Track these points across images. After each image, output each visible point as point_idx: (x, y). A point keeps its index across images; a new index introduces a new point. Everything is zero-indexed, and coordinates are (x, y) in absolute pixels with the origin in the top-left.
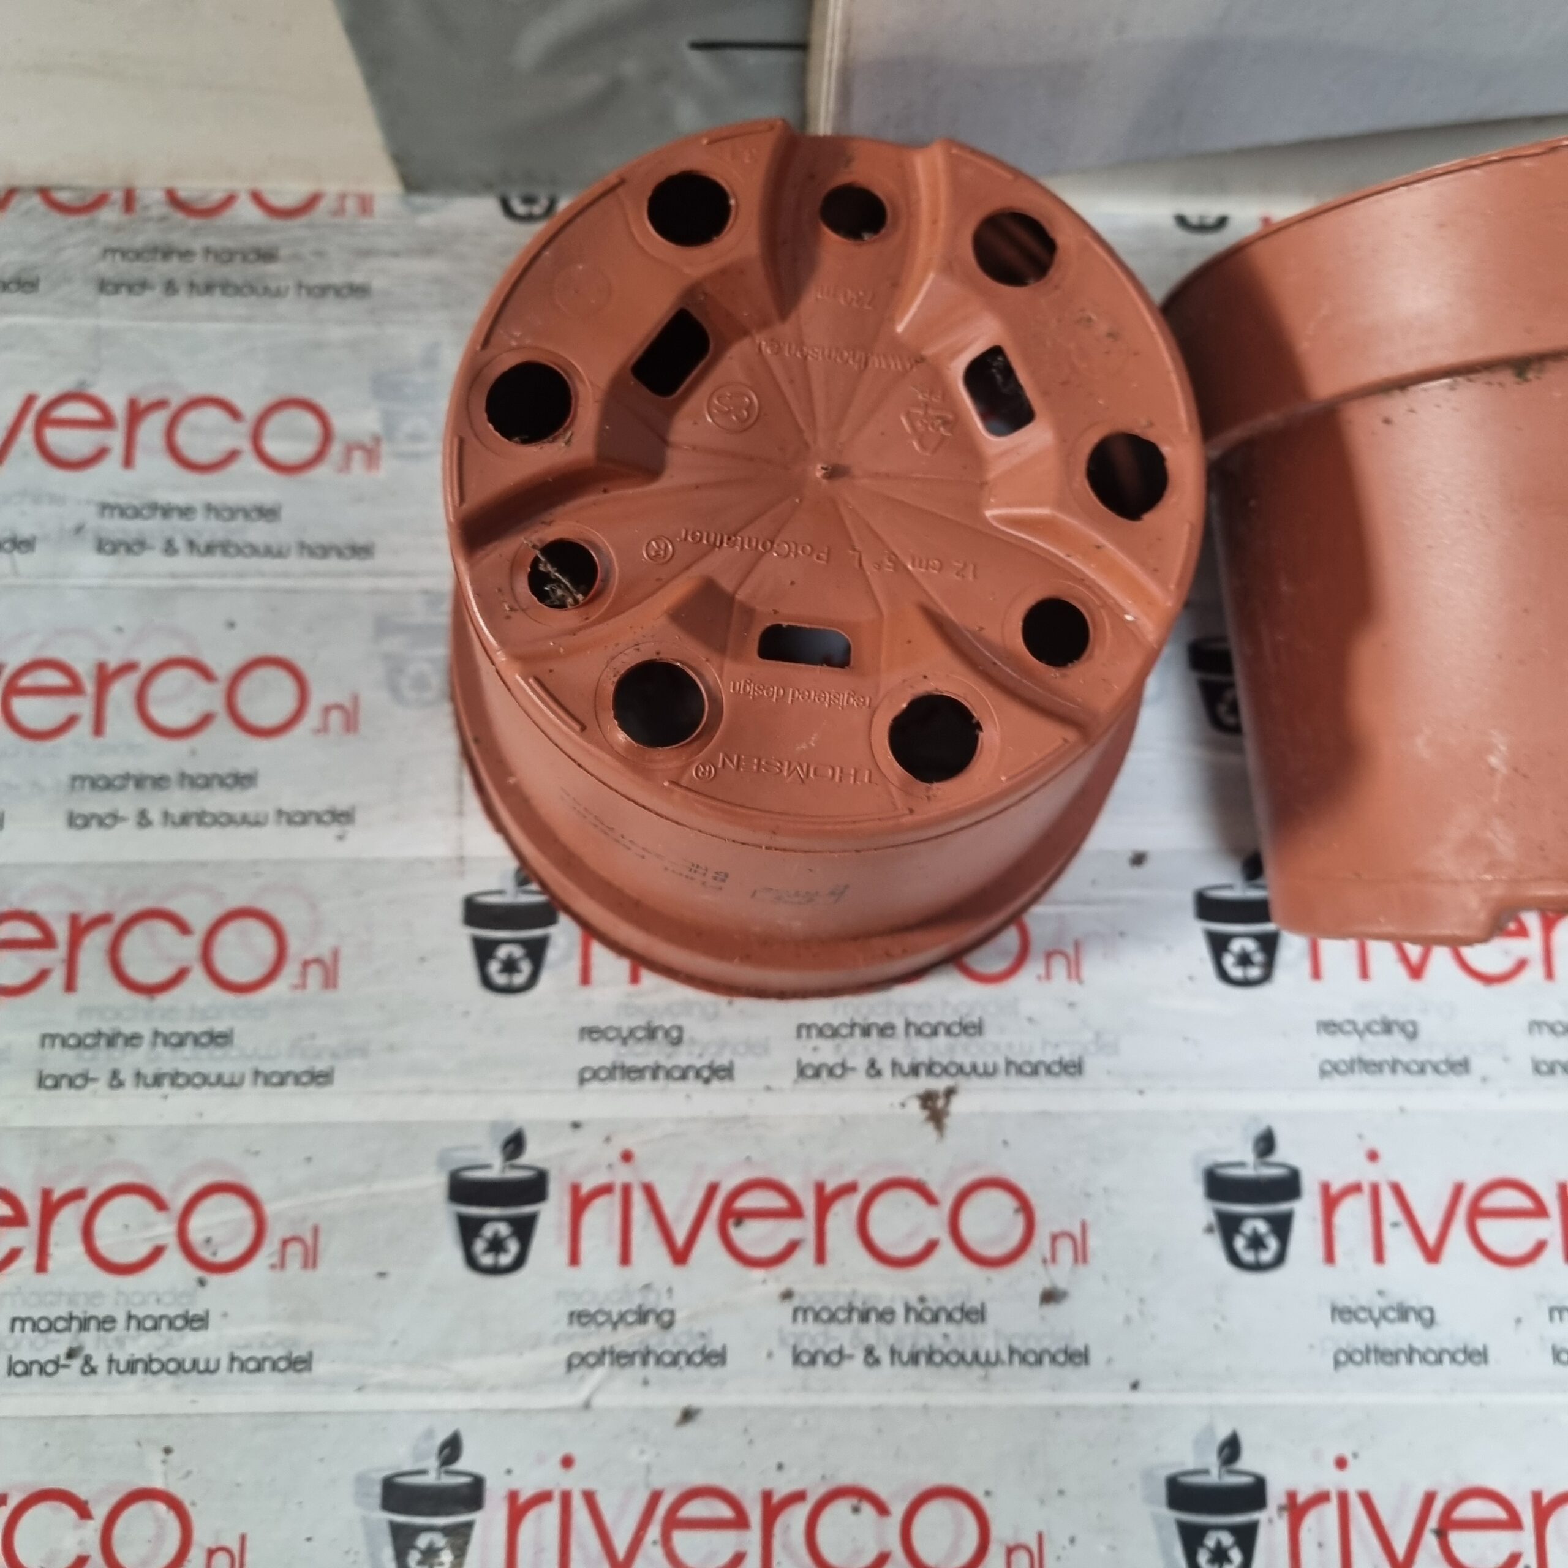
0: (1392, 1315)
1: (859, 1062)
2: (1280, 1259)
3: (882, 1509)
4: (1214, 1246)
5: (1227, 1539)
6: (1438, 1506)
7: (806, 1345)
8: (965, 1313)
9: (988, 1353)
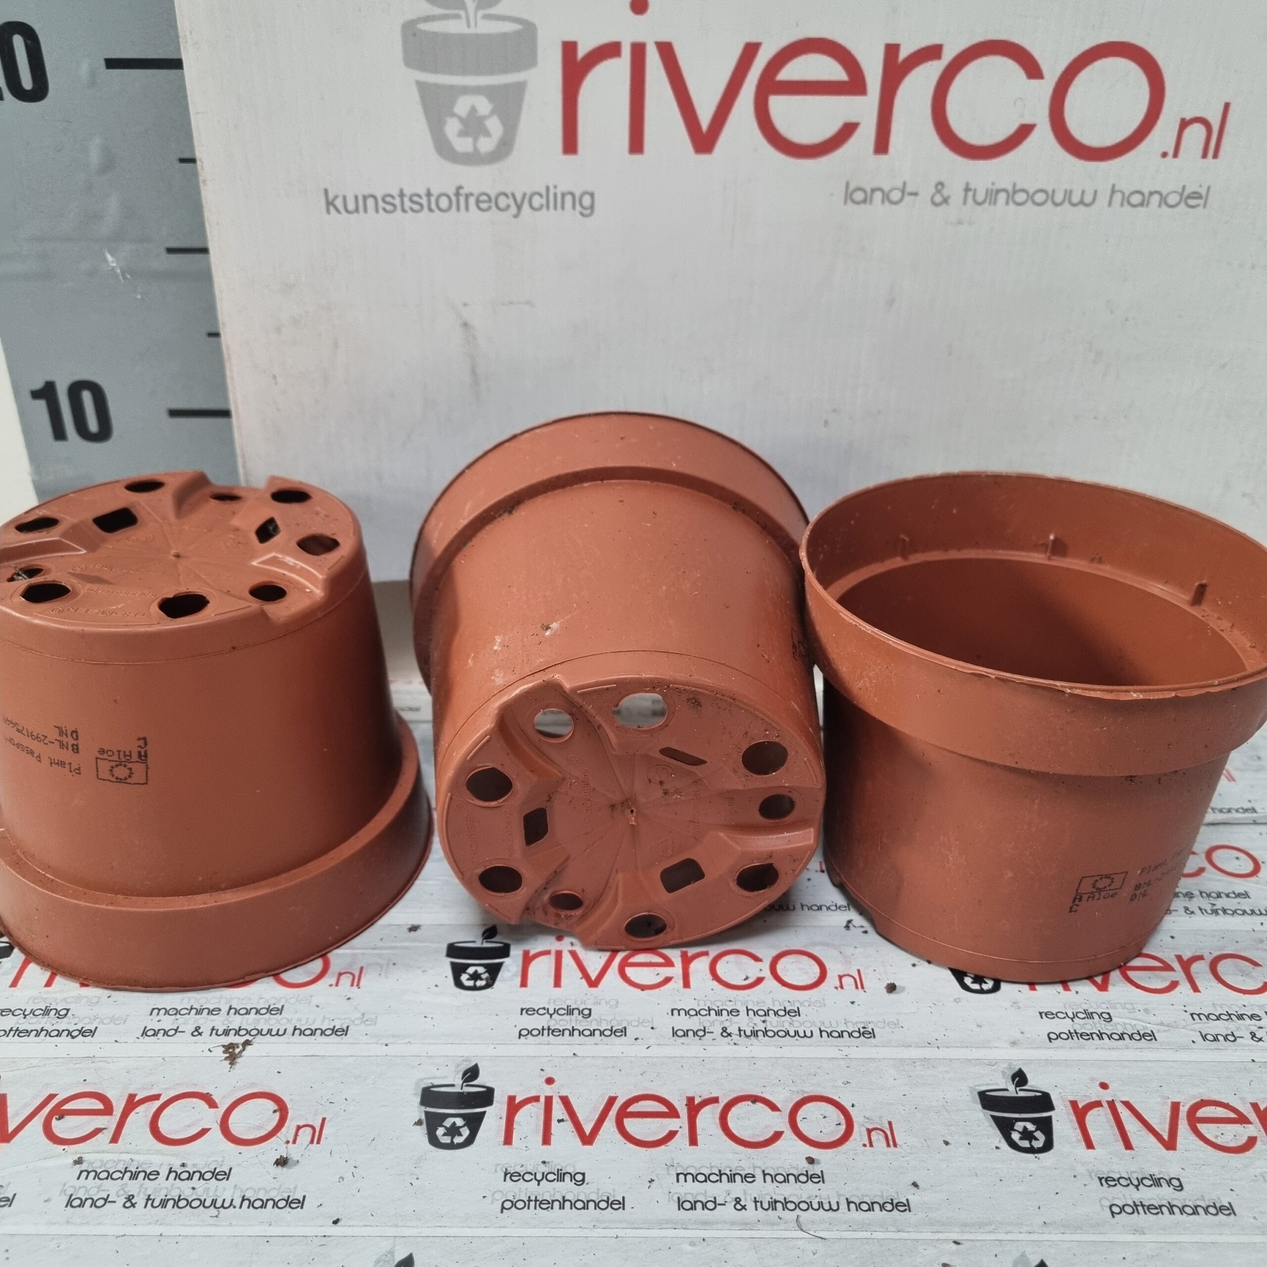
1: (188, 1028)
4: (420, 1133)
7: (81, 1194)
8: (215, 1174)
9: (224, 1200)
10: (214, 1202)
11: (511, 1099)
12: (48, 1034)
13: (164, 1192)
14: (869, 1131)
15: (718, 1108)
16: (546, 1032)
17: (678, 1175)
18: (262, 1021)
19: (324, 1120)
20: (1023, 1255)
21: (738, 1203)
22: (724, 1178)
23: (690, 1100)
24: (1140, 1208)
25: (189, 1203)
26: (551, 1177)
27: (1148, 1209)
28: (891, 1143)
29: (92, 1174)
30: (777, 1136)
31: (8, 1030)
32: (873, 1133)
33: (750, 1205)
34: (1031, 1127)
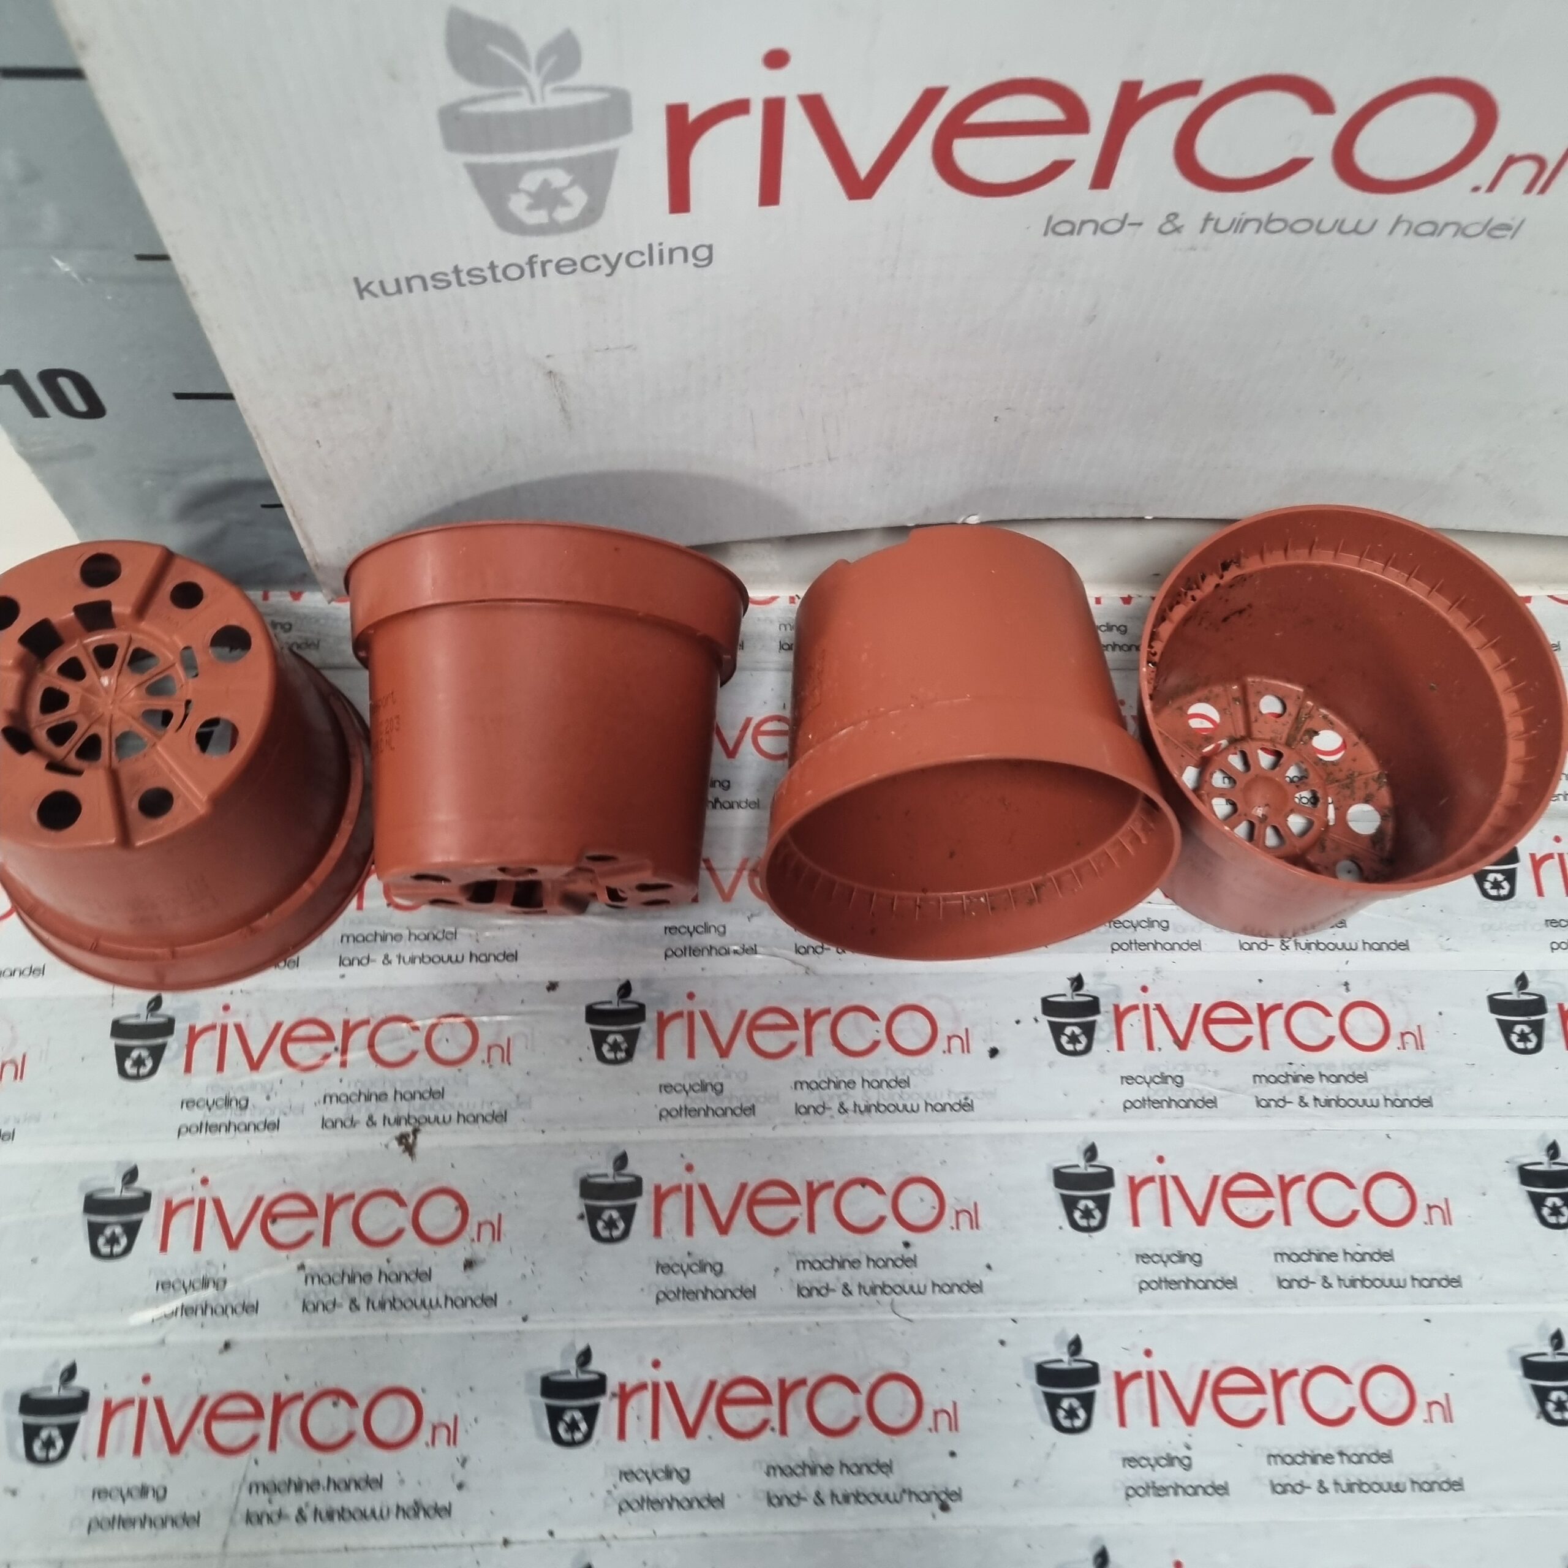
0: (695, 1268)
1: (362, 1117)
2: (626, 1233)
3: (353, 1403)
4: (583, 1228)
5: (578, 1415)
6: (717, 1390)
7: (313, 1298)
8: (418, 1275)
9: (431, 1300)
10: (423, 1302)
12: (237, 1128)
13: (380, 1295)
16: (683, 1113)
18: (428, 1107)
20: (1063, 1331)
21: (846, 1288)
22: (836, 1265)
24: (1163, 1284)
25: (403, 1305)
27: (1169, 1284)
29: (316, 1279)
31: (198, 1124)
33: (855, 1290)
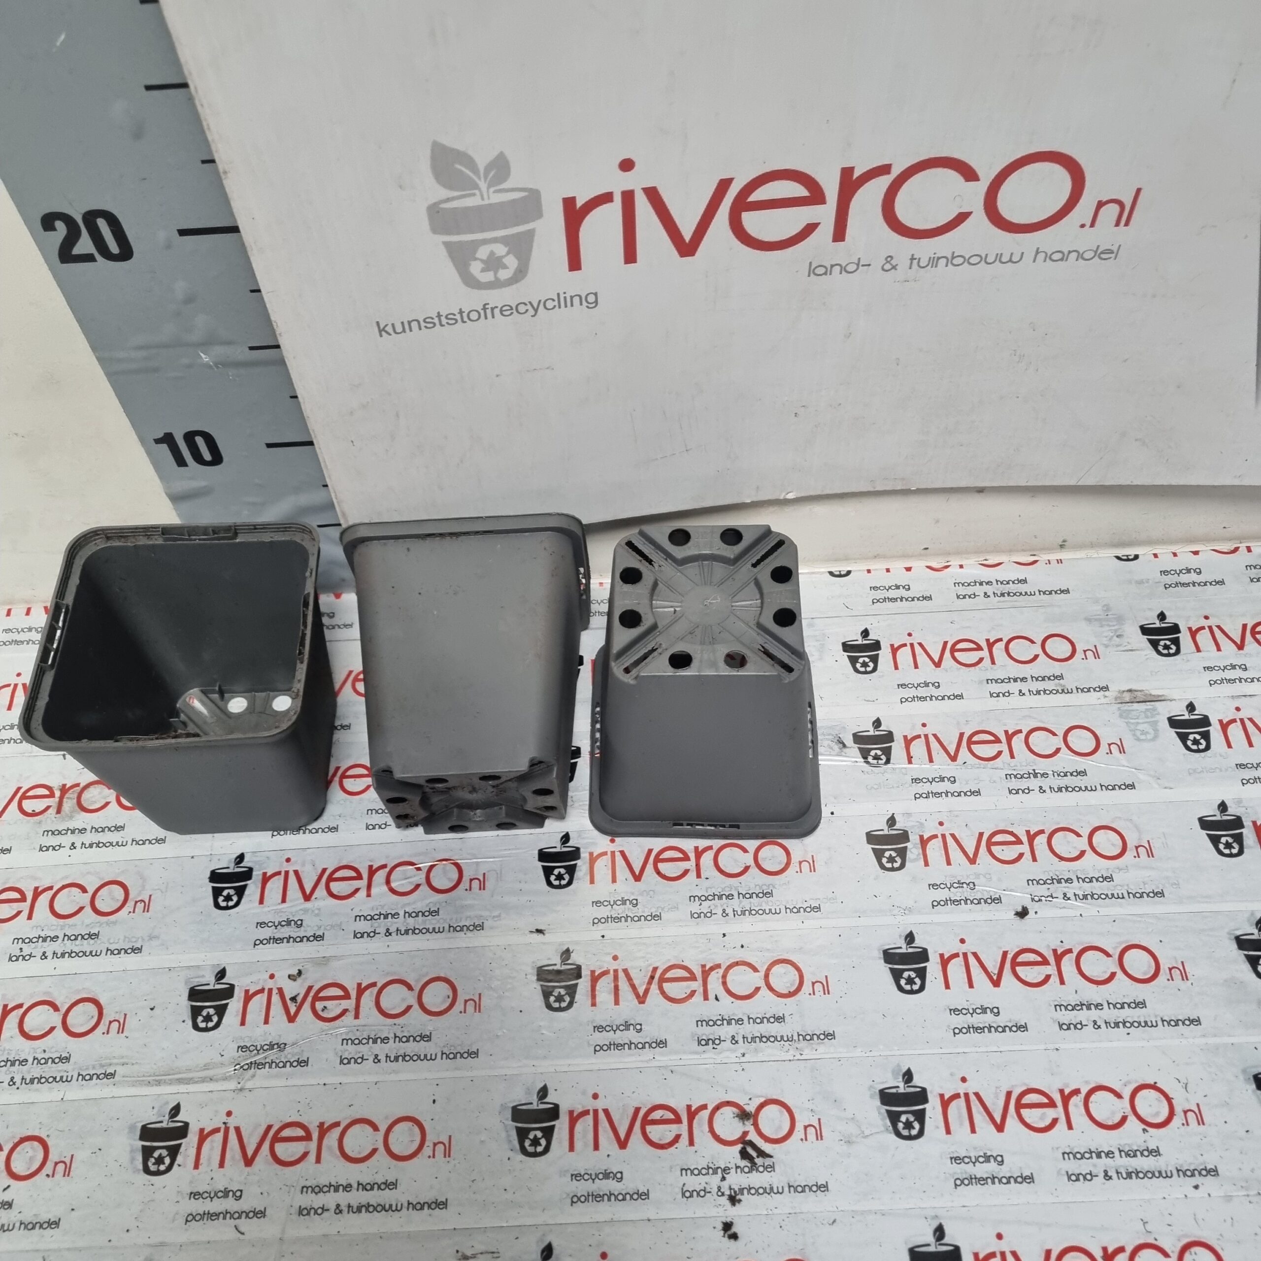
3: (375, 1128)
5: (539, 1134)
8: (422, 1037)
9: (431, 1055)
10: (426, 1056)
11: (593, 972)
12: (295, 940)
13: (395, 1051)
14: (813, 984)
15: (721, 971)
16: (610, 919)
17: (697, 1021)
18: (427, 922)
19: (480, 995)
20: (898, 1065)
21: (733, 1039)
22: (725, 1022)
23: (703, 966)
24: (971, 1030)
25: (411, 1058)
26: (622, 1028)
27: (976, 1029)
28: (826, 992)
29: (350, 1042)
30: (758, 989)
31: (268, 938)
32: (816, 985)
33: (741, 1040)
34: (913, 975)
